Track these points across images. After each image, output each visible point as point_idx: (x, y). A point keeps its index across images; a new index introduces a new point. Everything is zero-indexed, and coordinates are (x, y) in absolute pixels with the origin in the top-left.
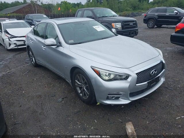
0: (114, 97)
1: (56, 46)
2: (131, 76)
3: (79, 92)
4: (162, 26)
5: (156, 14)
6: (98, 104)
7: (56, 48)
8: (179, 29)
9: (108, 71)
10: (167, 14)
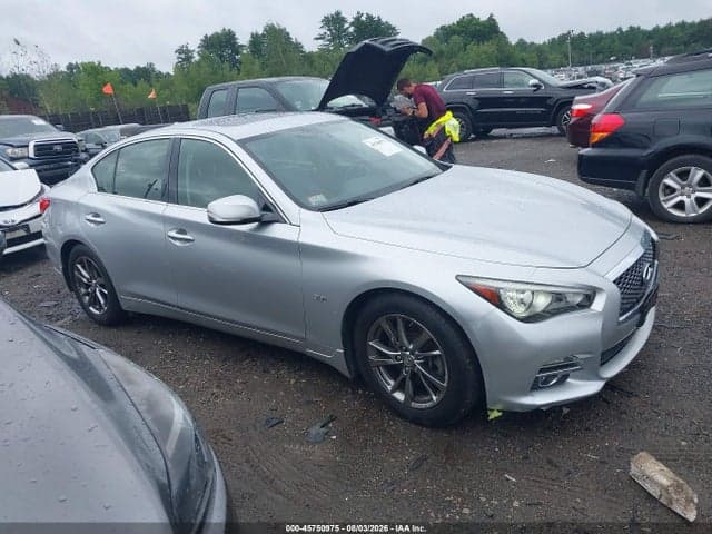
0: (555, 376)
1: (255, 224)
2: (601, 290)
3: (389, 388)
4: (491, 133)
5: (471, 92)
6: (494, 415)
7: (258, 228)
8: (605, 134)
9: (528, 283)
10: (508, 91)
